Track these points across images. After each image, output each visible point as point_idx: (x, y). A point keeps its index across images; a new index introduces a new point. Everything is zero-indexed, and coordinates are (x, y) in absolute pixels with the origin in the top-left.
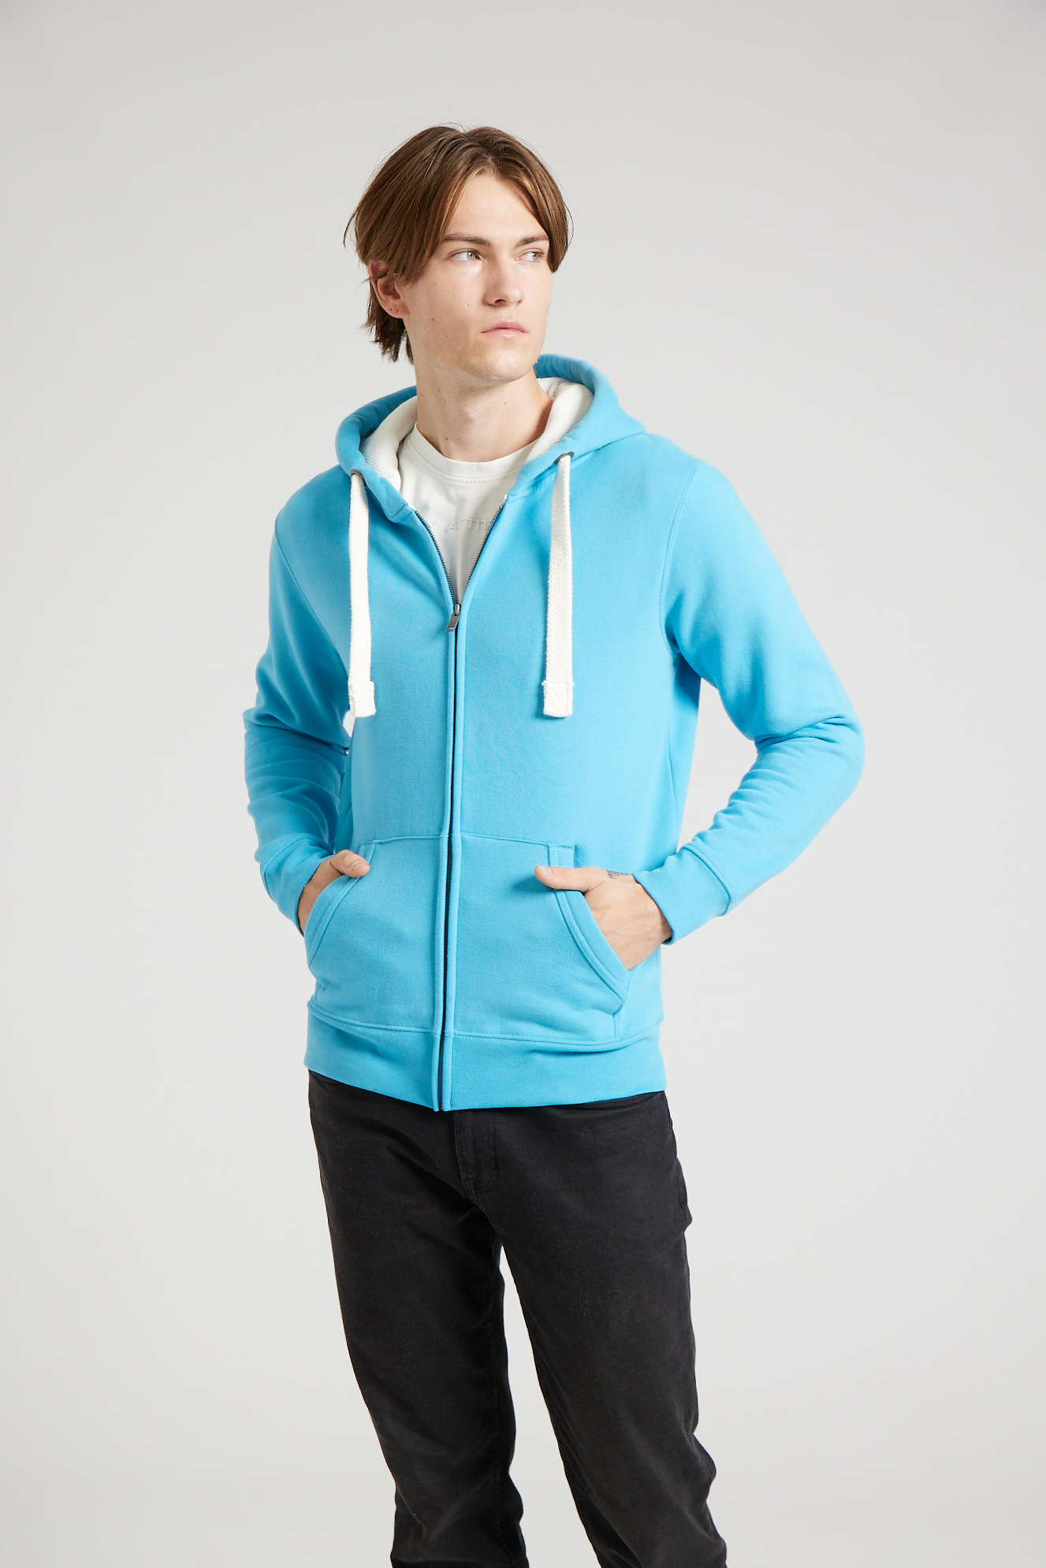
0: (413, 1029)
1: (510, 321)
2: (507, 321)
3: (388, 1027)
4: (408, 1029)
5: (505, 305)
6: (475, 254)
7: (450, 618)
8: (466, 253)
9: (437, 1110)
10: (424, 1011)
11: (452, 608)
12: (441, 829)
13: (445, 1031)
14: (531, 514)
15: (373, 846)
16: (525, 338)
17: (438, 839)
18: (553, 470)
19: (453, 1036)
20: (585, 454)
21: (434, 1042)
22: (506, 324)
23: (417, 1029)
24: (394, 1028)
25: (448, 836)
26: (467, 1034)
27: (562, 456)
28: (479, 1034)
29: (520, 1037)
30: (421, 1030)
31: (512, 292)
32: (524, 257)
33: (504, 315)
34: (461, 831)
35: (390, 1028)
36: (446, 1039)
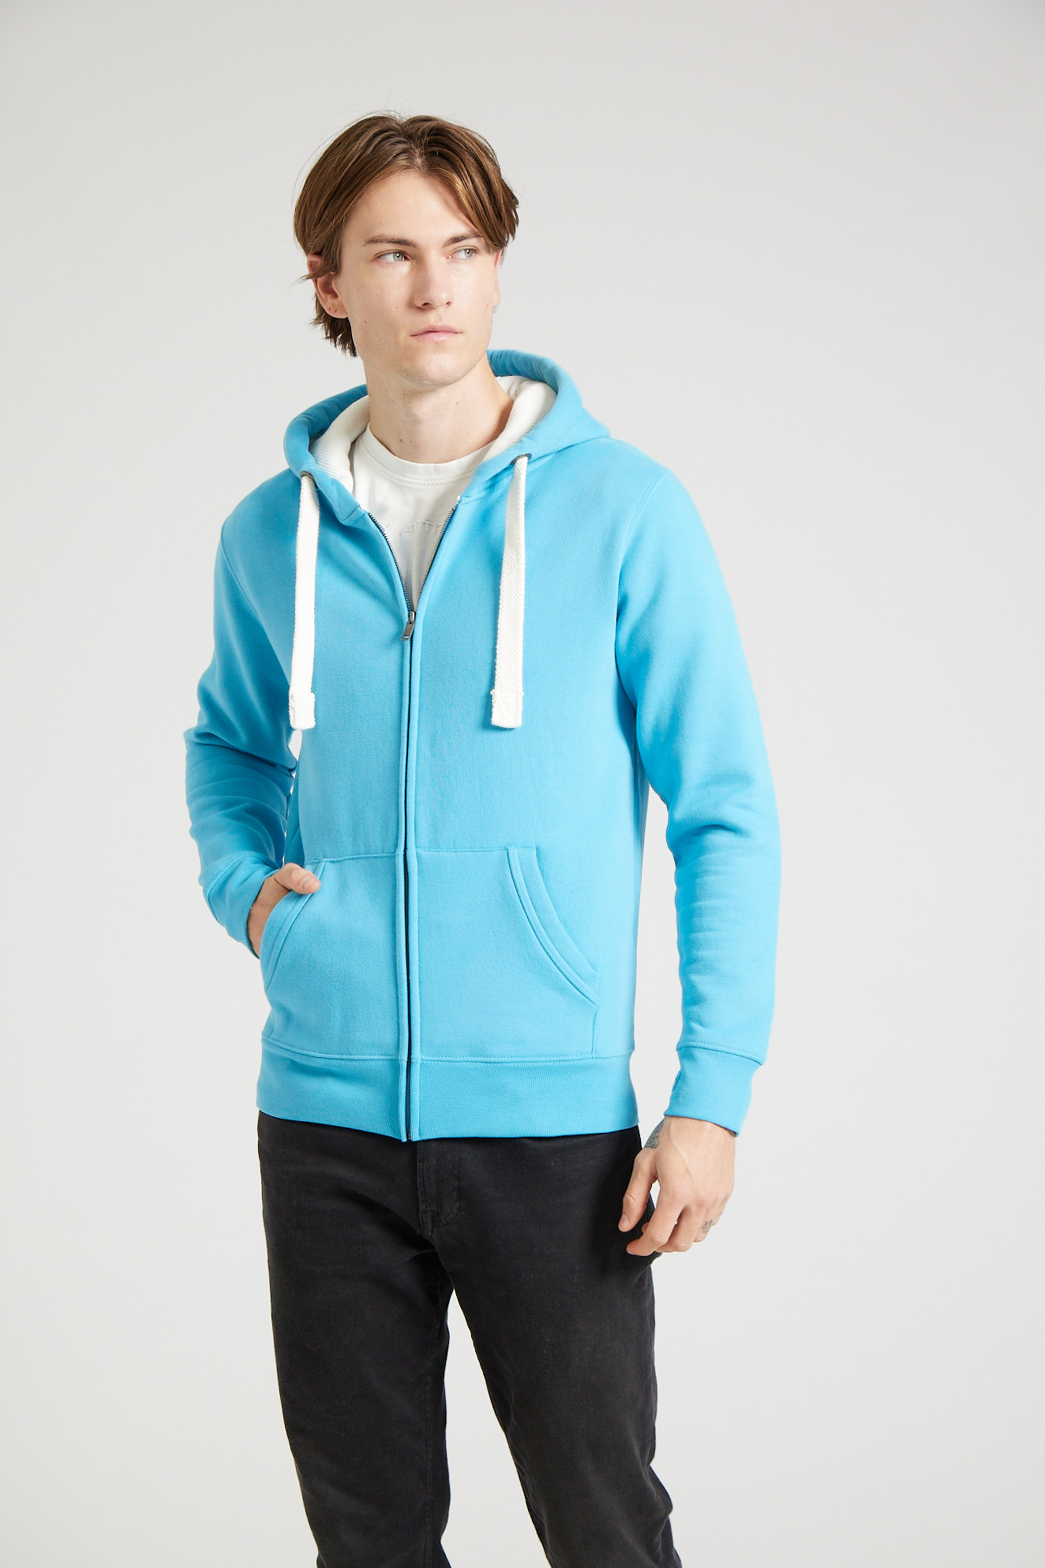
0: (377, 1057)
1: (439, 324)
2: (435, 324)
3: (350, 1057)
4: (372, 1057)
5: (432, 308)
6: (403, 255)
7: (405, 626)
8: (392, 255)
9: (404, 1140)
10: (389, 1038)
11: (407, 616)
12: (396, 846)
13: (412, 1056)
14: (485, 517)
15: (322, 865)
16: (459, 338)
17: (393, 857)
18: (509, 472)
19: (420, 1061)
20: (545, 456)
21: (402, 1068)
22: (435, 327)
23: (382, 1057)
24: (356, 1057)
25: (403, 853)
26: (437, 1058)
27: (519, 457)
28: (448, 1058)
30: (389, 1057)
31: (438, 295)
32: (456, 255)
33: (432, 319)
34: (416, 847)
35: (352, 1058)
36: (413, 1066)
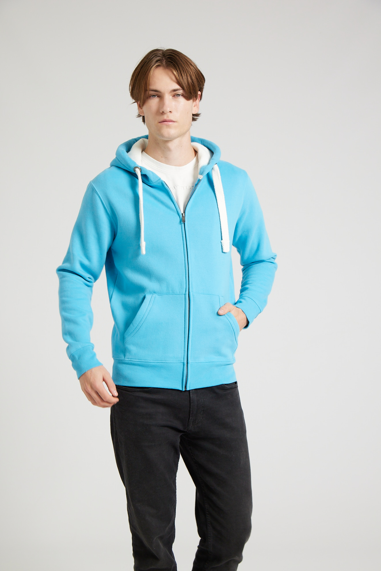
4: (173, 362)
7: (181, 218)
9: (184, 390)
10: (180, 355)
11: (181, 215)
12: (185, 291)
13: (188, 361)
16: (175, 124)
17: (184, 295)
19: (191, 362)
21: (185, 365)
22: (166, 120)
23: (177, 362)
24: (168, 362)
25: (188, 293)
26: (196, 362)
28: (199, 362)
34: (192, 291)
35: (166, 362)
36: (188, 364)
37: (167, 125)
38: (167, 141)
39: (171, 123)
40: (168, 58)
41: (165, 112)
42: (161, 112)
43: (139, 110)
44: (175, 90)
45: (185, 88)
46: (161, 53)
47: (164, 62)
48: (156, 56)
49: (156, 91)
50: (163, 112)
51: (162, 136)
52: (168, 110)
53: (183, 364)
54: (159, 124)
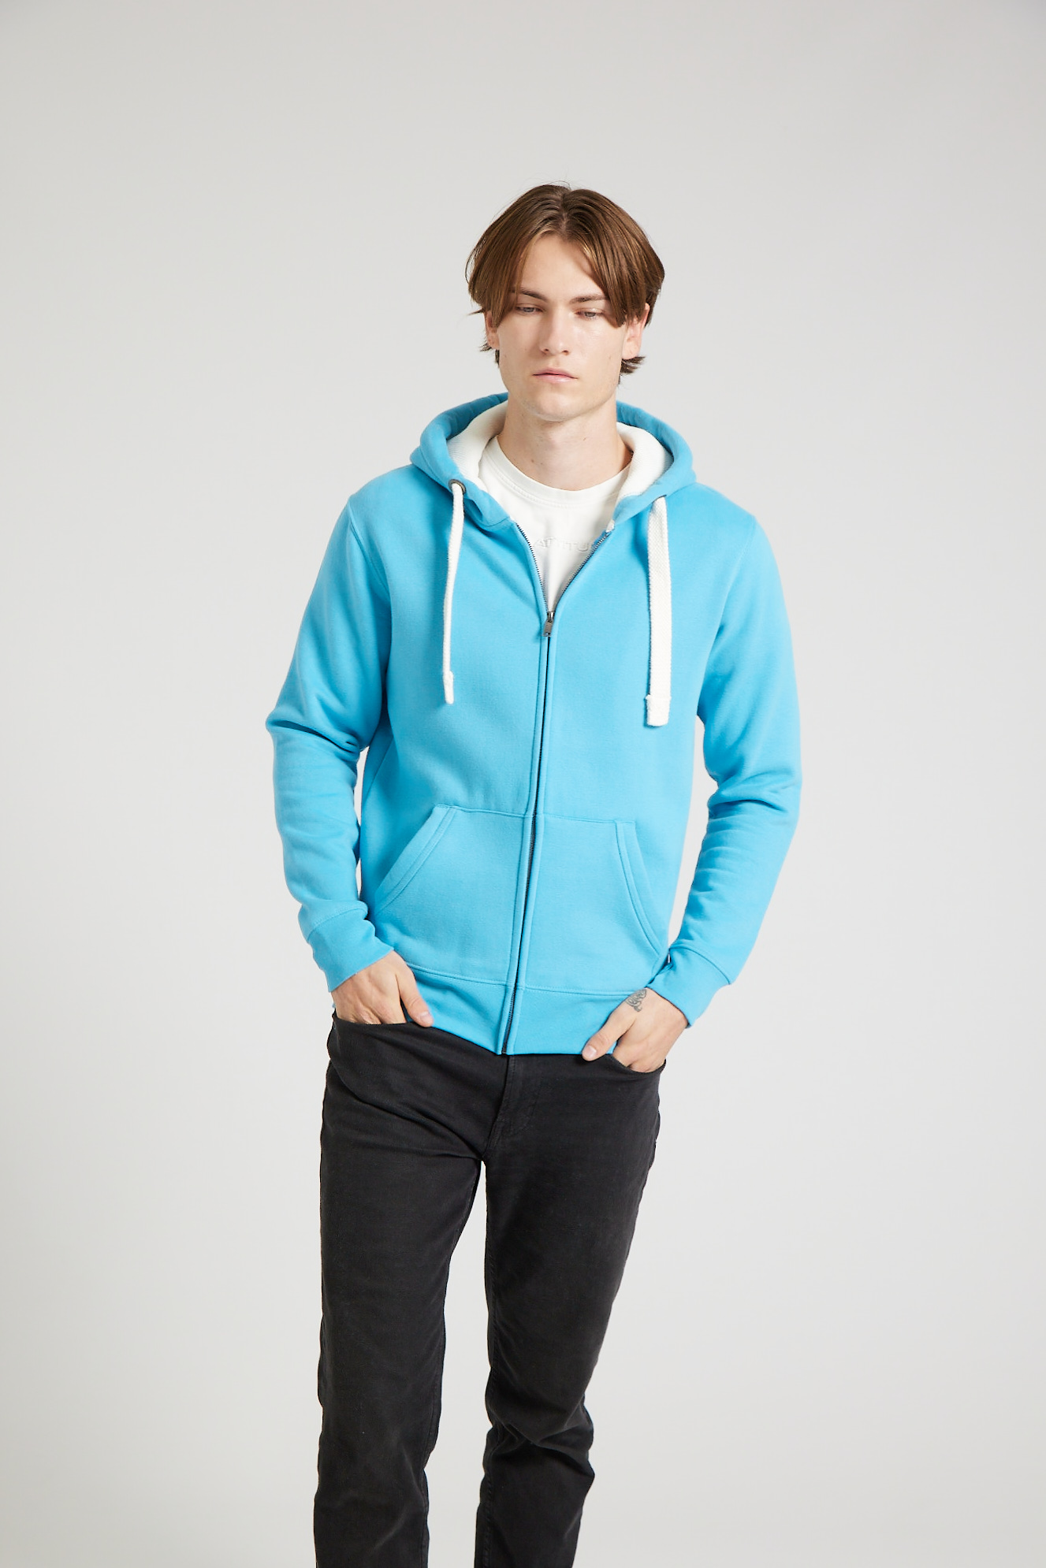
0: (487, 980)
2: (555, 366)
4: (483, 980)
5: (552, 354)
7: (544, 624)
9: (500, 1053)
10: (502, 966)
11: (545, 616)
12: (527, 809)
13: (518, 984)
16: (574, 383)
17: (524, 817)
18: (650, 511)
19: (524, 989)
21: (509, 995)
22: (551, 370)
23: (493, 981)
24: (467, 978)
25: (532, 815)
26: (537, 987)
27: (658, 498)
28: (546, 988)
29: (583, 991)
30: (498, 982)
33: (551, 364)
34: (544, 813)
35: (463, 977)
36: (517, 991)
37: (552, 384)
38: (548, 424)
39: (563, 380)
40: (575, 214)
41: (553, 352)
42: (542, 349)
43: (488, 333)
44: (582, 300)
45: (613, 297)
46: (559, 198)
47: (564, 223)
48: (546, 204)
49: (534, 295)
50: (547, 350)
51: (540, 410)
52: (561, 346)
53: (503, 988)
54: (534, 379)
